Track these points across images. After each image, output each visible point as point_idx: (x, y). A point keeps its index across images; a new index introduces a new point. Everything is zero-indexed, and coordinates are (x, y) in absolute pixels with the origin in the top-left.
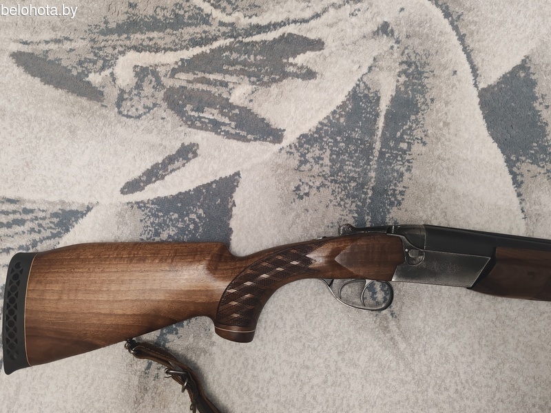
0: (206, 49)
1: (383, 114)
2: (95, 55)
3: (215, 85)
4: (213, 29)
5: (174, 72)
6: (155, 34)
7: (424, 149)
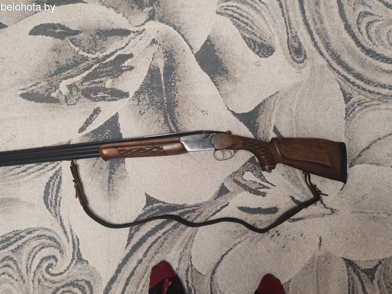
0: (90, 70)
1: (162, 75)
2: (51, 86)
3: (98, 83)
4: (90, 62)
5: (82, 83)
6: (70, 71)
7: (180, 83)
